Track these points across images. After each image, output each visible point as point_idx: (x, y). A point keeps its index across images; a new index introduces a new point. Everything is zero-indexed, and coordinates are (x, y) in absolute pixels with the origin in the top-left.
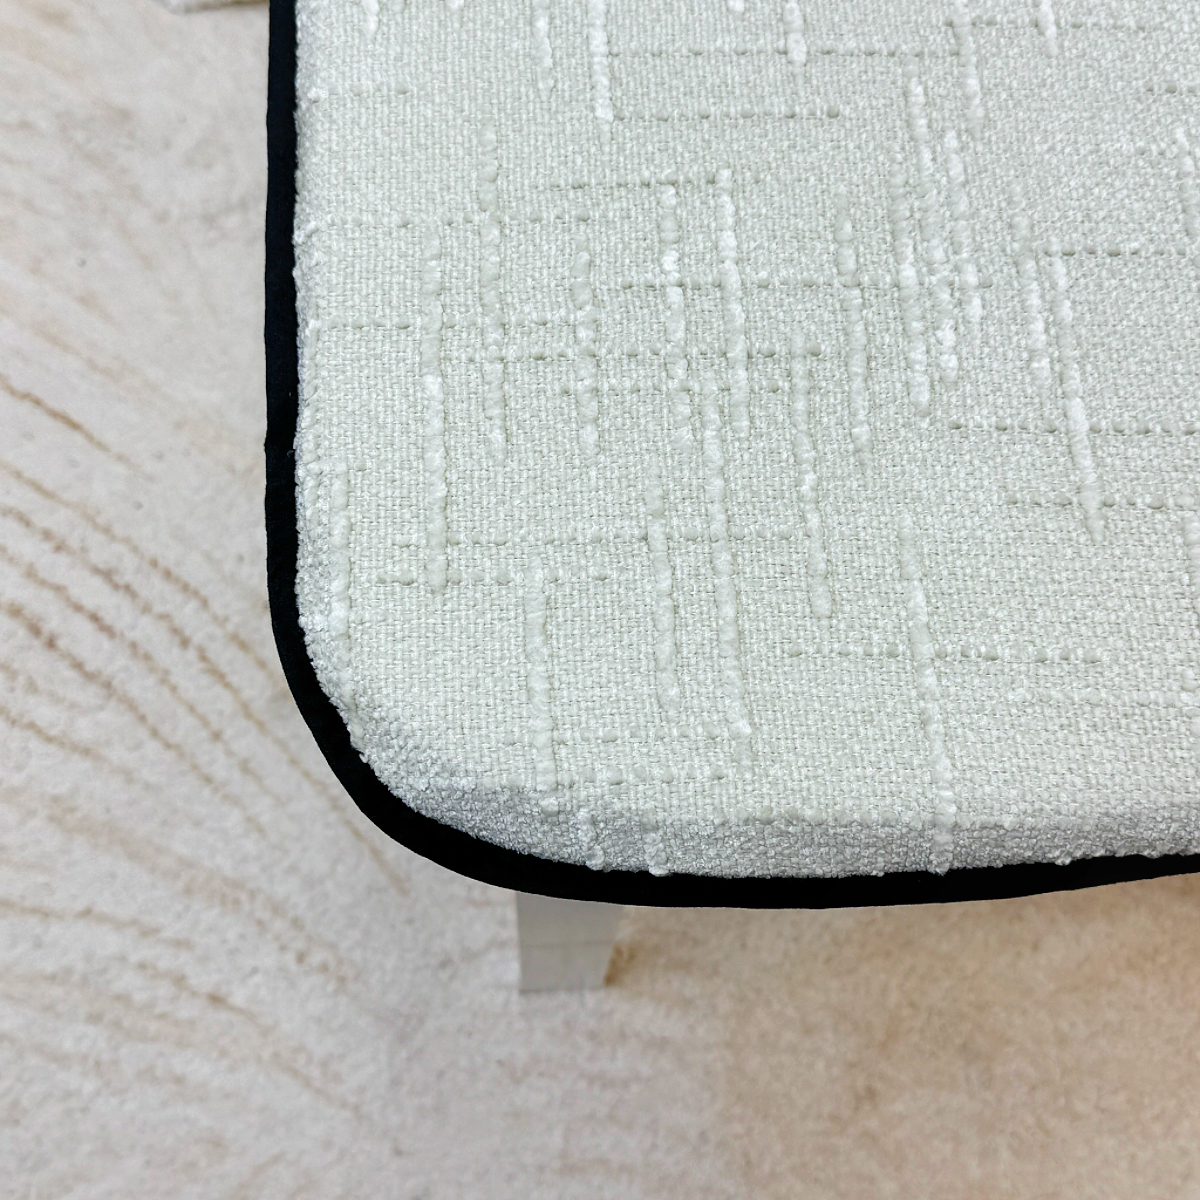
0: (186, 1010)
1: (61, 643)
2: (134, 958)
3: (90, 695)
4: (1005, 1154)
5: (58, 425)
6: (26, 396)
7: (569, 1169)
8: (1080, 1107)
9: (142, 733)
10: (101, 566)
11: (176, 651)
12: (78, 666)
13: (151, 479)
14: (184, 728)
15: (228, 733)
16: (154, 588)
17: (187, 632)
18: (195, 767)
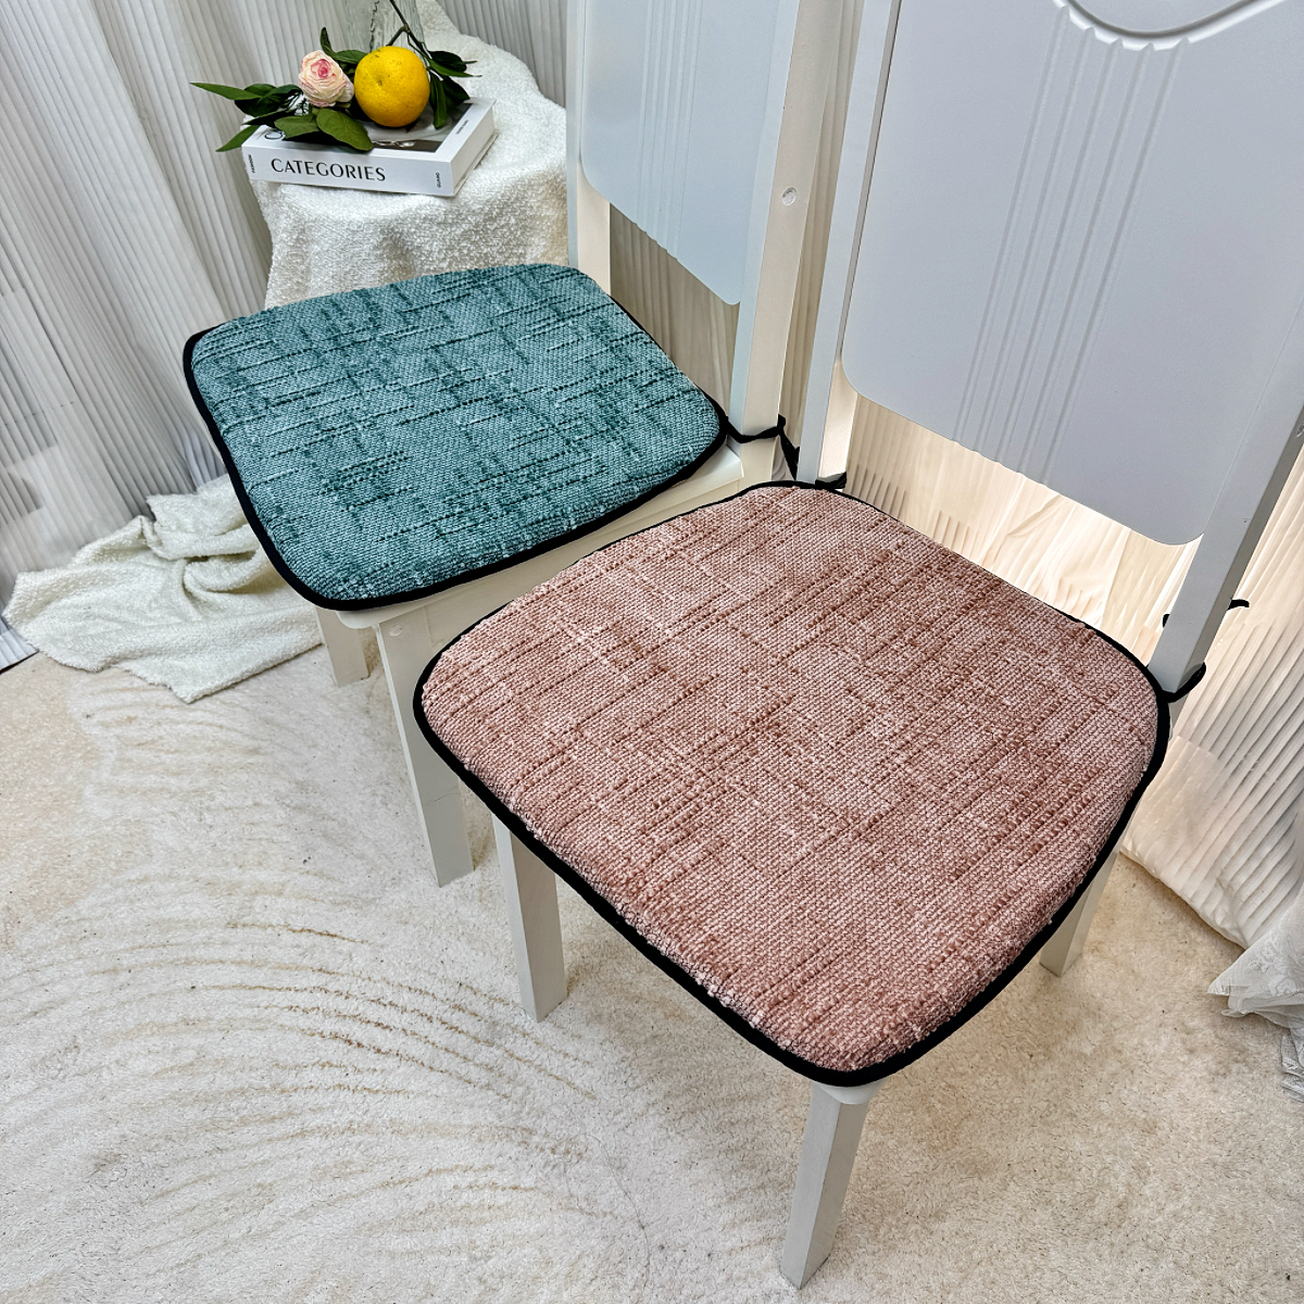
0: (502, 1199)
1: (364, 1044)
2: (464, 1185)
3: (391, 1062)
4: (938, 1106)
5: (324, 937)
6: (302, 931)
7: (732, 1199)
8: (961, 1069)
9: (425, 1071)
10: (376, 999)
11: (428, 1025)
12: (379, 1051)
13: (382, 946)
14: (446, 1061)
15: (470, 1055)
16: (405, 998)
17: (429, 1014)
18: (461, 1078)
